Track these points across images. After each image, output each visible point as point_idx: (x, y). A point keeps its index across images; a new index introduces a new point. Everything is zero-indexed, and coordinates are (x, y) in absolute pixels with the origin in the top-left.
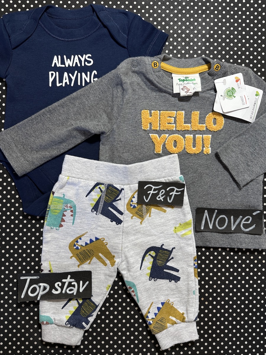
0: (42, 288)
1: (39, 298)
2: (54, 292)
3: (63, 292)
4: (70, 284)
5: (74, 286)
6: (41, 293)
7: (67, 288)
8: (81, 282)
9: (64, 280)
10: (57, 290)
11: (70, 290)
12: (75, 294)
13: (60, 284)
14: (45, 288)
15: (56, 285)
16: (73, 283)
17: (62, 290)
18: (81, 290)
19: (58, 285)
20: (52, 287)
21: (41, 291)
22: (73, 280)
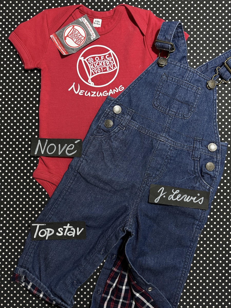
0: (48, 232)
1: (47, 238)
2: (57, 234)
3: (65, 234)
4: (69, 230)
5: (73, 231)
6: (48, 235)
7: (67, 232)
8: (78, 229)
9: (64, 227)
10: (60, 233)
11: (70, 234)
12: (73, 236)
13: (62, 229)
14: (51, 232)
15: (59, 230)
16: (71, 229)
17: (64, 233)
18: (78, 234)
19: (61, 230)
20: (56, 231)
21: (48, 233)
22: (72, 227)
